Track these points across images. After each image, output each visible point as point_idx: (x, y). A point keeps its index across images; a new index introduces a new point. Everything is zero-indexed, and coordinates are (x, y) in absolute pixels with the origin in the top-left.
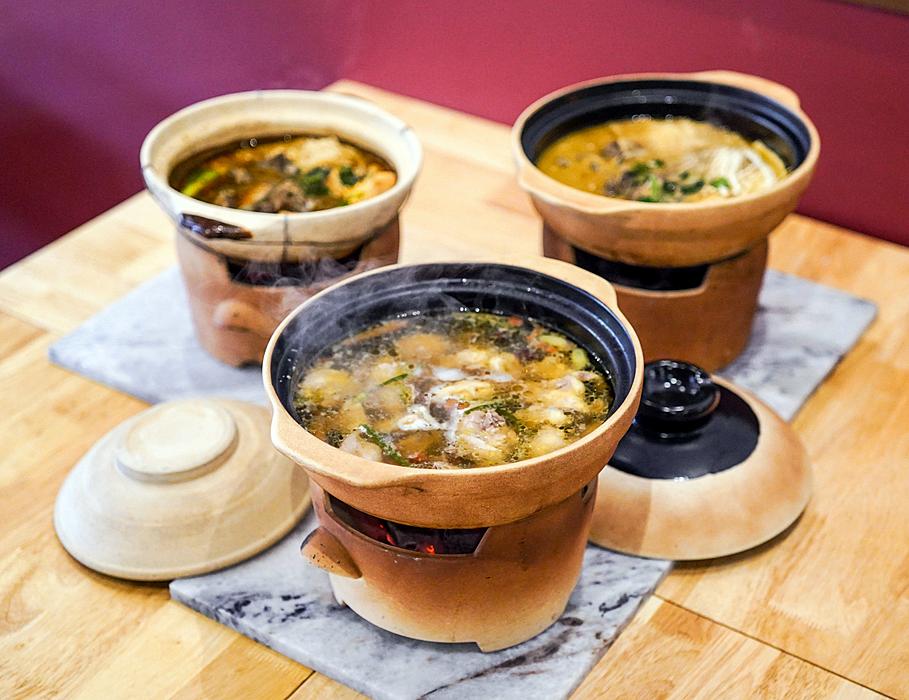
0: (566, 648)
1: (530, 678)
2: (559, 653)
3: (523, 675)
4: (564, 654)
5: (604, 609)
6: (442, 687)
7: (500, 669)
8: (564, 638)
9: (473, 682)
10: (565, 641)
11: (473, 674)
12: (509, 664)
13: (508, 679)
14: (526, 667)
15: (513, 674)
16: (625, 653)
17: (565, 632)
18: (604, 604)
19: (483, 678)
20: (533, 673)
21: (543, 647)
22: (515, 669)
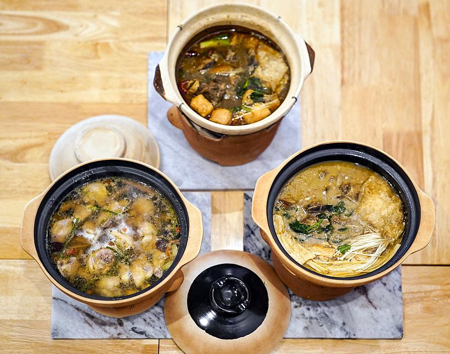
0: (107, 328)
1: (86, 325)
2: (103, 327)
3: (86, 322)
4: (104, 329)
5: (133, 329)
6: (65, 302)
7: (84, 314)
8: (111, 324)
9: (73, 309)
10: (110, 326)
11: (77, 307)
12: (88, 315)
13: (81, 318)
14: (91, 321)
15: (84, 319)
16: (124, 345)
17: (114, 323)
18: (136, 328)
19: (77, 311)
20: (89, 324)
21: (103, 321)
22: (87, 318)
